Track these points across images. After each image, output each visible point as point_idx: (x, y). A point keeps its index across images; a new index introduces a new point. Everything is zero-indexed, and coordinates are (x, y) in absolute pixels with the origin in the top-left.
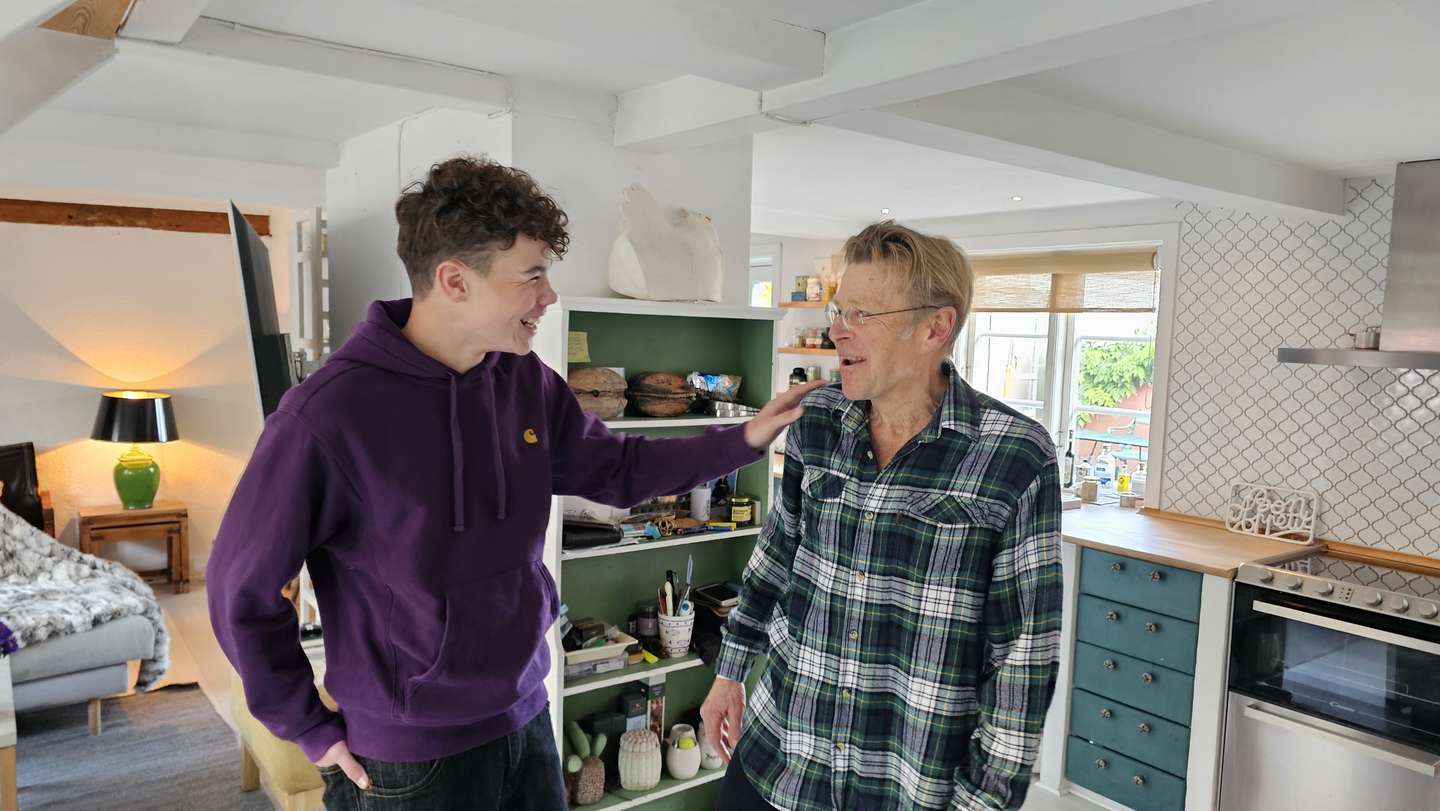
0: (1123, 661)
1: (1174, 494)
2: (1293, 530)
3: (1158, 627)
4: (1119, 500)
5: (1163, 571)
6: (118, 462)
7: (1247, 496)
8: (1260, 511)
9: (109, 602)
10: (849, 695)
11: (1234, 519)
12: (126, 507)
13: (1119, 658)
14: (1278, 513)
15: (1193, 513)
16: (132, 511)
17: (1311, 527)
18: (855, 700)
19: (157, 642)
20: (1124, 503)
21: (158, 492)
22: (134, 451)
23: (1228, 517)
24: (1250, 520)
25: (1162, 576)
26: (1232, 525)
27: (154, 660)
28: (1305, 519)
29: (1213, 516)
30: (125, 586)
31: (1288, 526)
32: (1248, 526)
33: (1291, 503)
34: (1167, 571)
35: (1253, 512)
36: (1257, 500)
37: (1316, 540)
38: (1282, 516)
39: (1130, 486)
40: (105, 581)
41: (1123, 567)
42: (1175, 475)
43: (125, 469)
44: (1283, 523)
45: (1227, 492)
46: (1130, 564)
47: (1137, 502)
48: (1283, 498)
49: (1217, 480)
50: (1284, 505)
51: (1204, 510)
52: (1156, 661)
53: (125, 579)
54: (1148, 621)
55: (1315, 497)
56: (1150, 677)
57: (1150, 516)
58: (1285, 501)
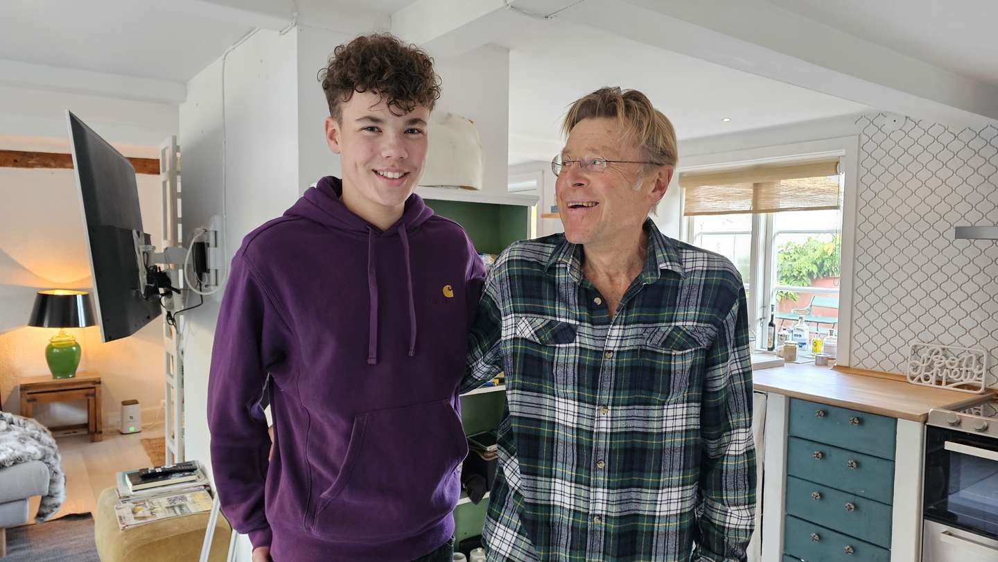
0: (829, 494)
1: (861, 354)
2: (966, 382)
3: (858, 464)
4: (814, 360)
5: (862, 416)
6: (49, 343)
7: (925, 355)
8: (936, 366)
9: (14, 450)
10: (599, 522)
11: (914, 373)
12: (55, 377)
13: (824, 490)
14: (953, 367)
15: (878, 369)
16: (59, 380)
17: (983, 378)
18: (606, 527)
19: (52, 482)
20: (819, 362)
21: (79, 365)
22: (63, 334)
23: (908, 371)
24: (929, 374)
25: (861, 422)
26: (913, 378)
27: (50, 496)
28: (976, 372)
29: (895, 371)
30: (33, 437)
31: (962, 377)
32: (927, 378)
33: (963, 359)
34: (865, 416)
35: (930, 367)
36: (933, 357)
37: (987, 390)
38: (956, 369)
39: (822, 348)
40: (17, 433)
41: (826, 414)
42: (862, 338)
43: (54, 348)
44: (957, 375)
45: (907, 351)
46: (832, 411)
47: (829, 361)
48: (956, 354)
49: (898, 342)
50: (957, 360)
51: (887, 367)
52: (857, 493)
53: (34, 432)
54: (849, 459)
55: (985, 353)
56: (853, 507)
57: (844, 372)
58: (957, 357)
